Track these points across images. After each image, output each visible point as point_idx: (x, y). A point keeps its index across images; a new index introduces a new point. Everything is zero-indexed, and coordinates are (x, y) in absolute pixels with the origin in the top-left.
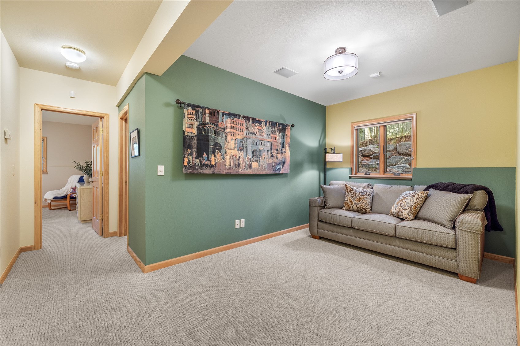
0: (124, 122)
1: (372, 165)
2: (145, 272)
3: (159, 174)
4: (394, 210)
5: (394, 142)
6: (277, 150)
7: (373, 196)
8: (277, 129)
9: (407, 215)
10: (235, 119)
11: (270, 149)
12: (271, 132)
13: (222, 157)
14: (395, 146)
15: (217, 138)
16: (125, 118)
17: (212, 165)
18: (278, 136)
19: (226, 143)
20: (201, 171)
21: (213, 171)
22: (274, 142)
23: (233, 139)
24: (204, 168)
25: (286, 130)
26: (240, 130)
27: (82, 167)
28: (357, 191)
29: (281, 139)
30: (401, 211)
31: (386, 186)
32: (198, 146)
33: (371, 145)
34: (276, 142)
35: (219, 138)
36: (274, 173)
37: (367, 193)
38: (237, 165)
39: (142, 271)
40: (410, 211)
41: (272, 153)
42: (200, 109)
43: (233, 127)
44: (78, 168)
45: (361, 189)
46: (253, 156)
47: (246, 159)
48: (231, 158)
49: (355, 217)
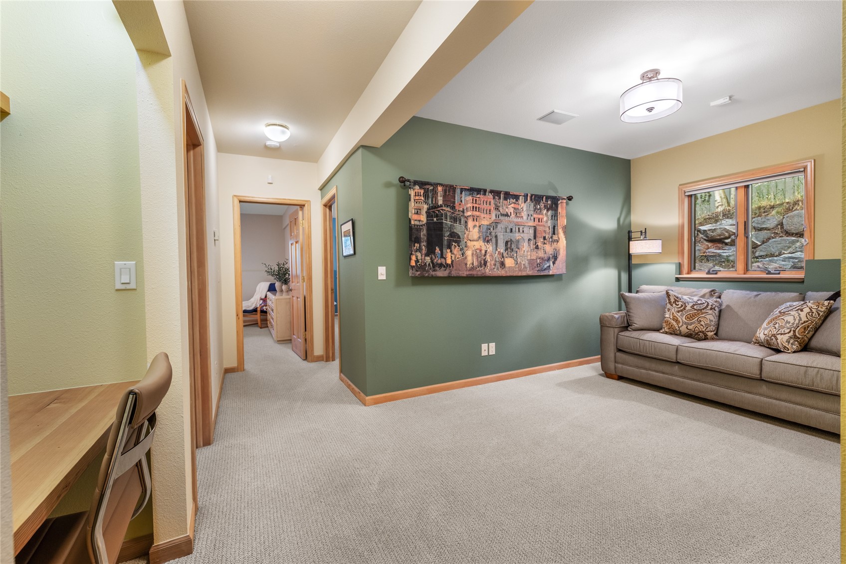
0: (328, 210)
1: (727, 256)
2: (367, 404)
3: (380, 278)
4: (761, 335)
5: (778, 212)
6: (544, 238)
7: (720, 311)
8: (543, 205)
9: (787, 344)
10: (478, 196)
11: (532, 237)
12: (534, 211)
13: (460, 253)
14: (779, 219)
15: (454, 226)
16: (329, 205)
17: (447, 265)
18: (546, 216)
19: (467, 233)
20: (434, 273)
21: (450, 273)
22: (539, 225)
23: (476, 226)
24: (437, 268)
25: (560, 206)
26: (486, 211)
27: (274, 271)
28: (688, 303)
29: (550, 221)
30: (775, 337)
31: (747, 294)
32: (428, 239)
33: (727, 220)
34: (542, 226)
35: (457, 225)
36: (539, 274)
37: (708, 304)
38: (483, 263)
39: (362, 403)
40: (793, 337)
41: (536, 243)
42: (429, 186)
43: (476, 209)
44: (268, 272)
45: (695, 299)
46: (506, 250)
47: (496, 255)
48: (474, 253)
49: (683, 345)
